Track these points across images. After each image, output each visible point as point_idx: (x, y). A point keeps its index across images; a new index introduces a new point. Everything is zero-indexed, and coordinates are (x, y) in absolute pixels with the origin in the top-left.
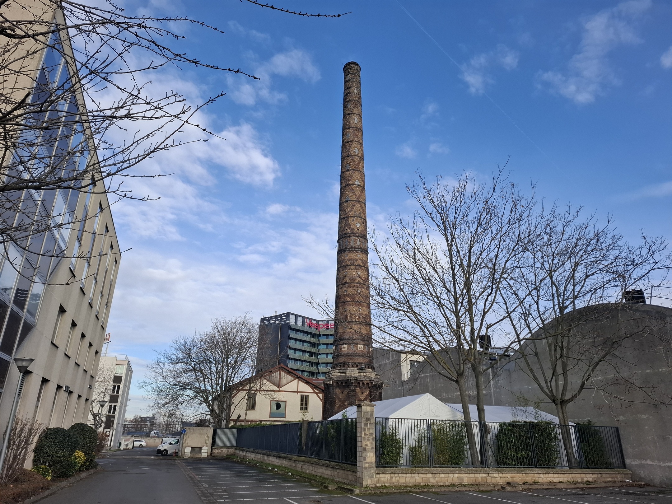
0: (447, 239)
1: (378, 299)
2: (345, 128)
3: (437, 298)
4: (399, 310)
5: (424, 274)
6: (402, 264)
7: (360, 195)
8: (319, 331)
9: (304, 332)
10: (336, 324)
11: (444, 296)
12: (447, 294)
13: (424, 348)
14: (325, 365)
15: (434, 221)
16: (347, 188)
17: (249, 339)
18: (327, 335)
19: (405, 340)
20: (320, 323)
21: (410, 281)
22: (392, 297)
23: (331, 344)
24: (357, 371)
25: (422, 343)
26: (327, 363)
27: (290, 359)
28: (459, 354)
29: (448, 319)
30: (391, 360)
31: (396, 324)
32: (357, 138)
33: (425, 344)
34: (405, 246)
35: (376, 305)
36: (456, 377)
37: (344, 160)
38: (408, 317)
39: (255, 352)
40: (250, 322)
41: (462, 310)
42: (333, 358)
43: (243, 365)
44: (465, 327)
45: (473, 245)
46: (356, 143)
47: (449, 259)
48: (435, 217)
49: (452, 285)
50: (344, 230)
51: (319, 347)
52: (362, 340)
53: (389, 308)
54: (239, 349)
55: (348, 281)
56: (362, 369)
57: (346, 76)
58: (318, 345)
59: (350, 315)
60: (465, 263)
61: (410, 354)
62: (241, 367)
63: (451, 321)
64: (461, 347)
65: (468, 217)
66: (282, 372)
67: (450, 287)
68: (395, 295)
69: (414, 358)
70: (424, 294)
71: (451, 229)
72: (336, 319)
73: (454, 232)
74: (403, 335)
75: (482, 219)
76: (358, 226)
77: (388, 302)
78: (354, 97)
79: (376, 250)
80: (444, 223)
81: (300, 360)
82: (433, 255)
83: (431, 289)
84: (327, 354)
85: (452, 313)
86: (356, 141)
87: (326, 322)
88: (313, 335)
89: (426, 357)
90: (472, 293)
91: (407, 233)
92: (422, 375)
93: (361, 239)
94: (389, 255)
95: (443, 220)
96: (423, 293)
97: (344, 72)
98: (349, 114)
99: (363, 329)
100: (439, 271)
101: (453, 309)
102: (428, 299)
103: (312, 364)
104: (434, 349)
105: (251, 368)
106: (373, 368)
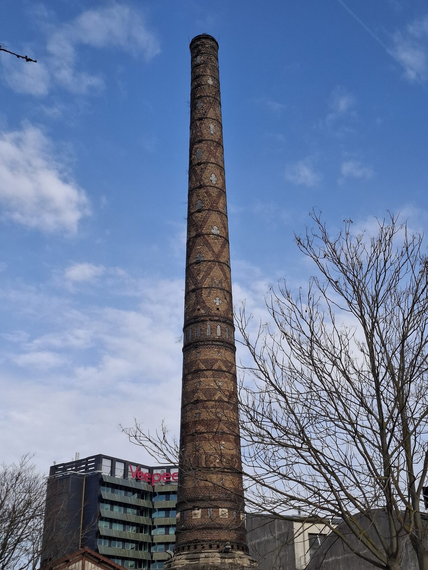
0: (364, 325)
1: (251, 428)
2: (195, 141)
3: (351, 423)
4: (285, 446)
5: (329, 384)
6: (292, 367)
7: (221, 252)
8: (153, 487)
9: (127, 489)
10: (180, 474)
11: (363, 420)
12: (367, 416)
13: (332, 511)
14: (163, 547)
15: (343, 295)
16: (199, 240)
17: (29, 504)
18: (167, 494)
19: (299, 497)
20: (155, 472)
21: (305, 396)
22: (275, 424)
23: (174, 509)
24: (218, 555)
25: (328, 502)
26: (167, 544)
27: (101, 537)
28: (389, 519)
29: (371, 460)
30: (277, 534)
31: (283, 471)
32: (215, 158)
33: (333, 505)
34: (296, 337)
35: (249, 438)
36: (385, 560)
37: (192, 195)
38: (303, 457)
39: (39, 527)
40: (31, 474)
41: (394, 444)
42: (176, 533)
43: (17, 551)
44: (399, 472)
45: (407, 333)
46: (214, 165)
47: (368, 358)
48: (343, 288)
49: (375, 401)
50: (194, 310)
51: (154, 515)
52: (226, 500)
53: (272, 444)
54: (12, 522)
55: (203, 397)
56: (226, 551)
57: (193, 58)
58: (151, 511)
59: (204, 456)
60: (396, 364)
61: (308, 522)
62: (15, 555)
63: (374, 462)
64: (392, 507)
65: (398, 288)
66: (86, 562)
67: (371, 405)
68: (280, 420)
69: (316, 529)
70: (330, 418)
71: (370, 307)
72: (181, 466)
73: (375, 312)
74: (295, 489)
75: (420, 291)
76: (217, 304)
77: (269, 433)
78: (207, 91)
79: (248, 344)
80: (359, 297)
81: (119, 540)
82: (343, 351)
83: (341, 409)
84: (167, 527)
85: (377, 449)
86: (212, 163)
87: (165, 470)
88: (142, 494)
89: (335, 527)
90: (409, 414)
91: (298, 315)
92: (330, 560)
93: (224, 325)
94: (270, 352)
95: (358, 292)
96: (328, 416)
97: (191, 51)
98: (200, 119)
99: (228, 482)
100: (354, 377)
101: (378, 443)
102: (336, 425)
103: (140, 545)
104: (347, 512)
105: (31, 555)
106: (245, 549)
